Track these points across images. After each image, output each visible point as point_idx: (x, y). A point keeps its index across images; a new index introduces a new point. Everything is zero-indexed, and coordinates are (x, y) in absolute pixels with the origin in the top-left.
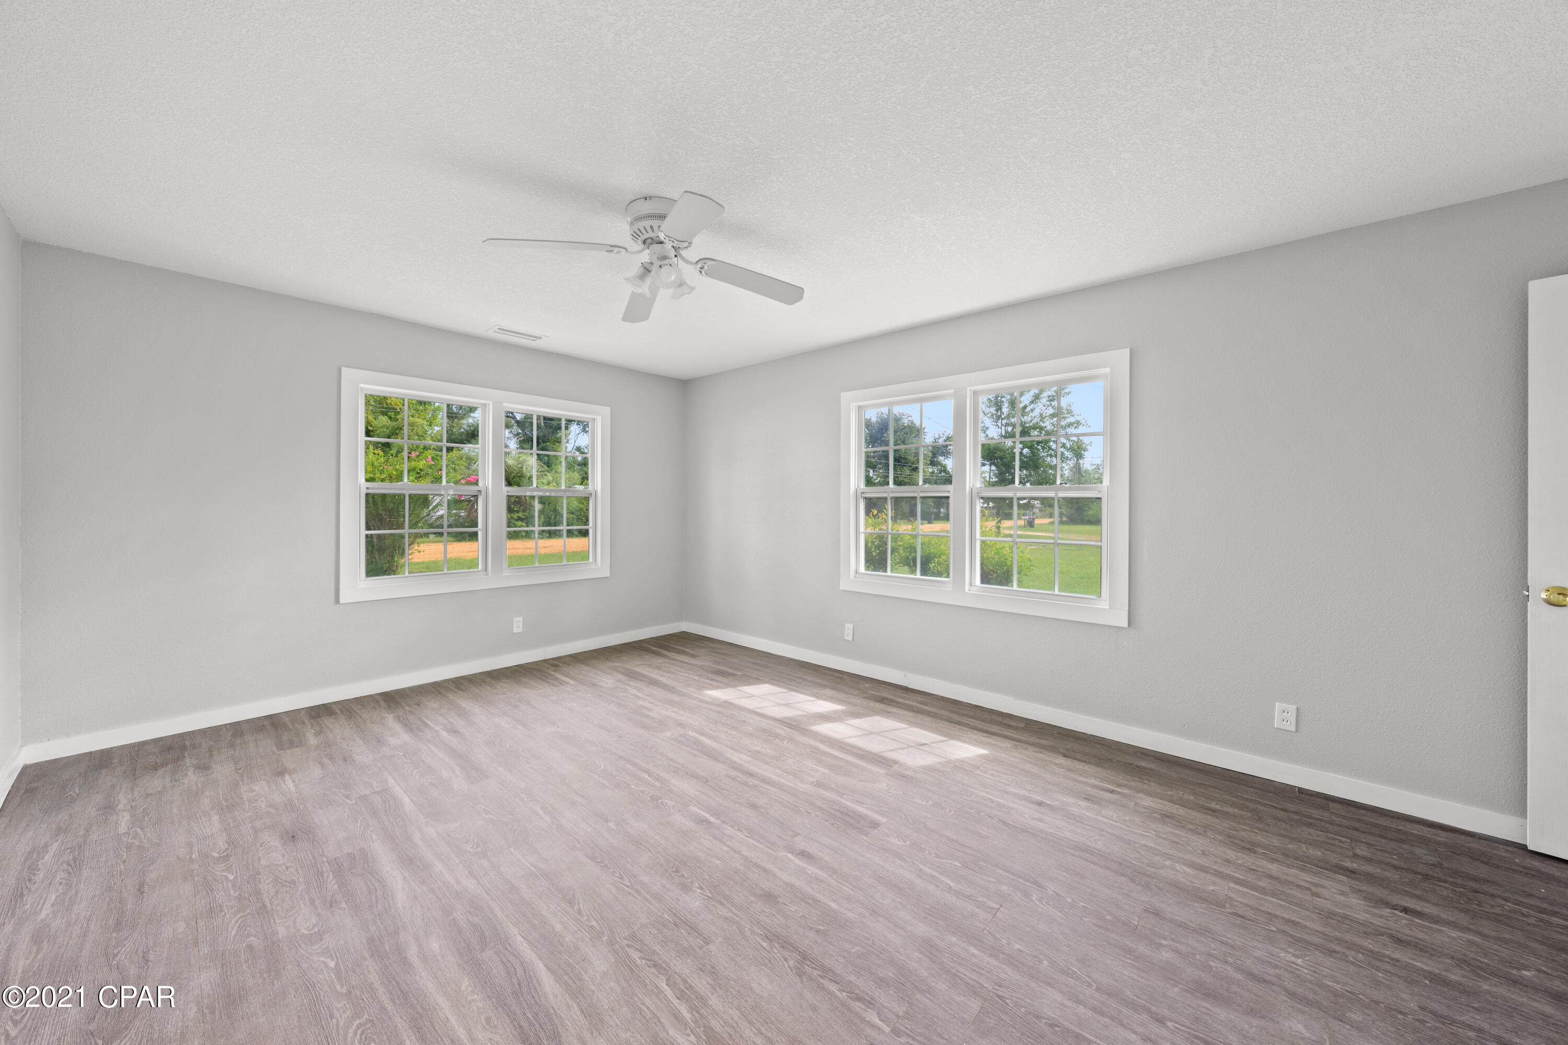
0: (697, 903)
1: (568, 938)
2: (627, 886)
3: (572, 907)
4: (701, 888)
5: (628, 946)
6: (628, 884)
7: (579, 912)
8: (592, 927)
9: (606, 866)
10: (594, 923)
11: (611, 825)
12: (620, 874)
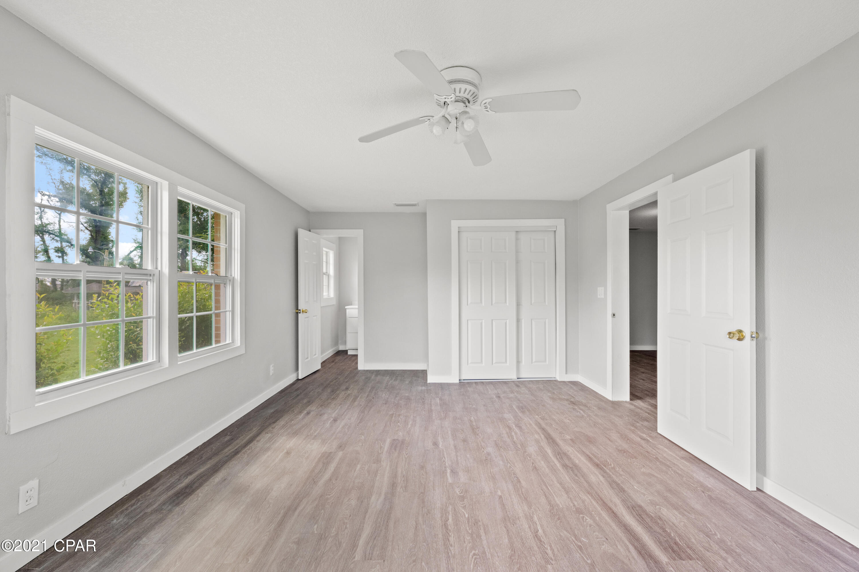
0: (489, 449)
1: (539, 458)
2: (510, 463)
3: (535, 466)
4: (483, 451)
5: (520, 449)
6: (509, 464)
7: (533, 464)
8: (530, 457)
9: (514, 474)
10: (529, 458)
11: (499, 493)
12: (510, 469)
